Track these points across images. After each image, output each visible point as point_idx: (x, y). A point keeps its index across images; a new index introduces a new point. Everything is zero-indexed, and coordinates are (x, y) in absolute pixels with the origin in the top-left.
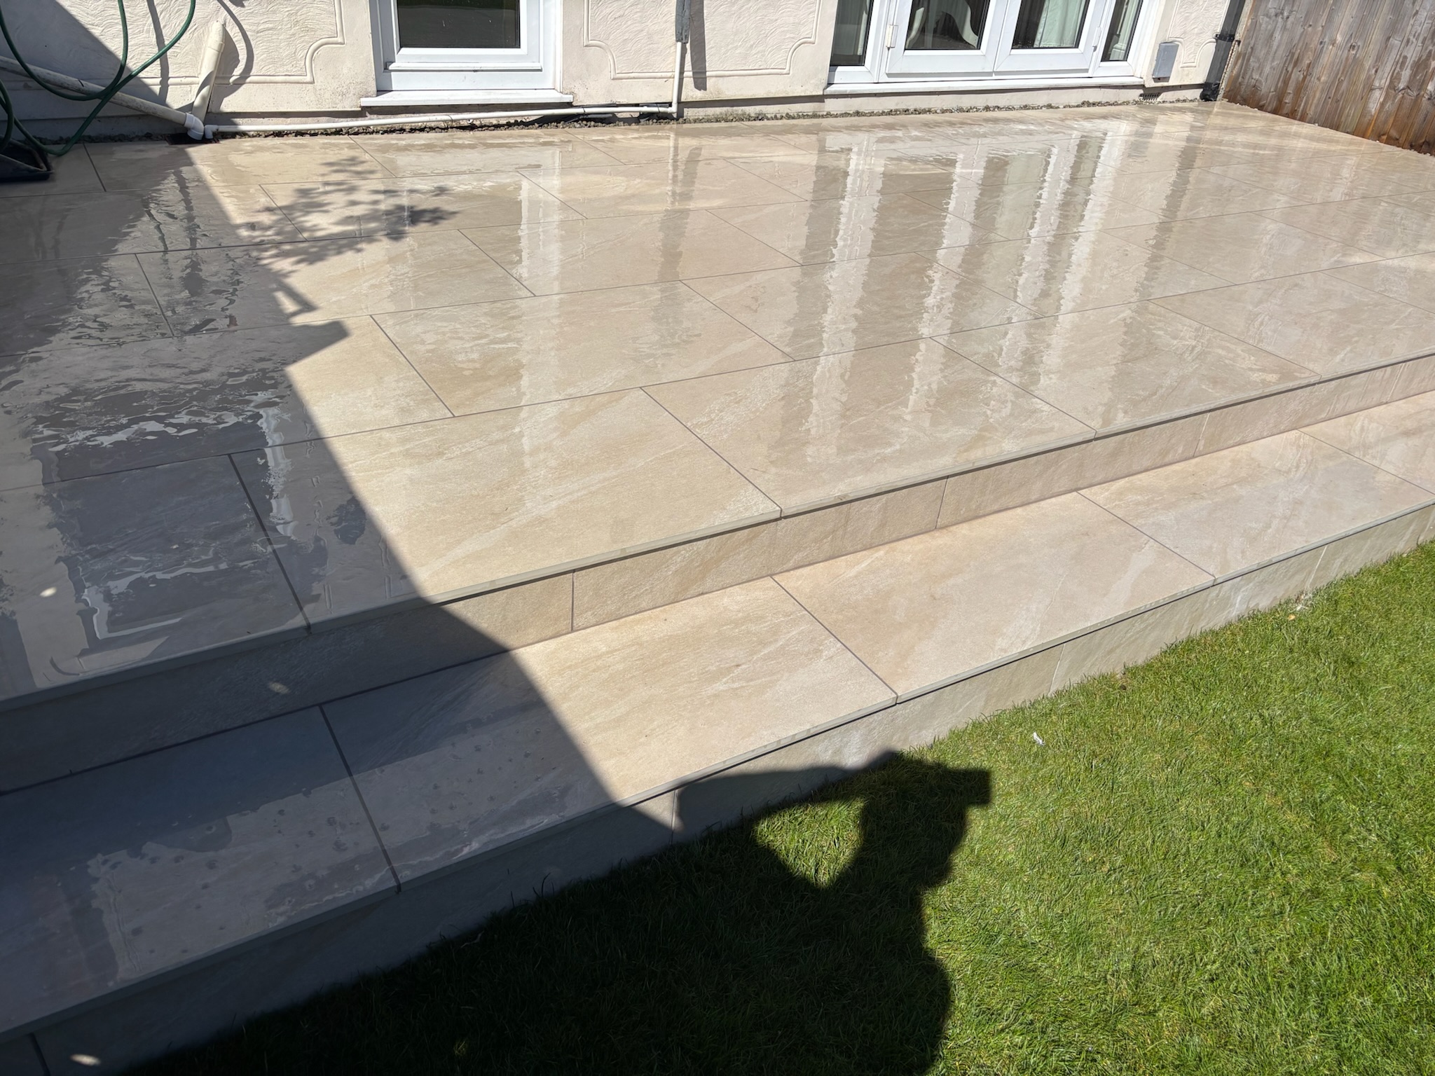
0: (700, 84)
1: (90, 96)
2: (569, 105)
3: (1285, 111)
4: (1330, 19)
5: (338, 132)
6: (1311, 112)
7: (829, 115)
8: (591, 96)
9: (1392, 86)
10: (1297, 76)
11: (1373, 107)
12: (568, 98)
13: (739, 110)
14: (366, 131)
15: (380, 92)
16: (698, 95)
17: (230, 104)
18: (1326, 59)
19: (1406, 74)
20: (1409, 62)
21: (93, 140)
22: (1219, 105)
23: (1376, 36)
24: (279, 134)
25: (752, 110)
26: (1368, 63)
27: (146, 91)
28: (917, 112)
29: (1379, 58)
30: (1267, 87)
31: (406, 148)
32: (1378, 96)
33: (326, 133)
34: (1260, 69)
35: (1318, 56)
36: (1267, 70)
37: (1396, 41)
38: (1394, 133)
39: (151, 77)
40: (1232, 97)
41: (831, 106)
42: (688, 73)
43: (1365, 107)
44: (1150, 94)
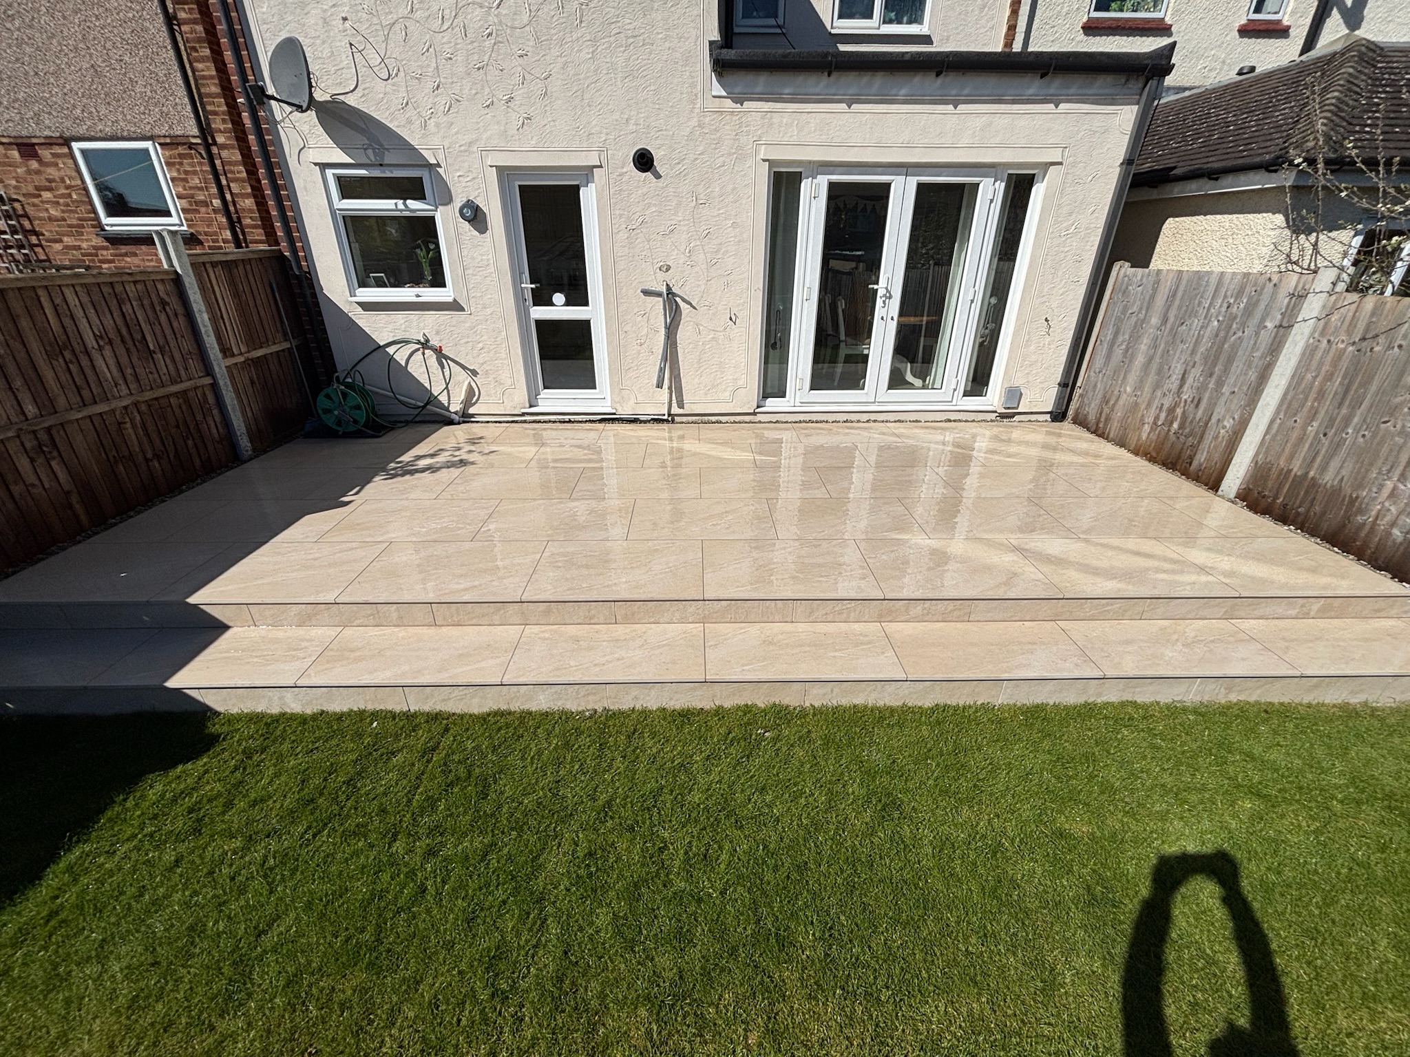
0: (681, 406)
1: (419, 407)
2: (614, 414)
3: (1099, 432)
4: (1124, 378)
5: (513, 422)
6: (1111, 435)
7: (760, 422)
8: (625, 411)
9: (1155, 423)
10: (1106, 410)
11: (1144, 436)
12: (614, 411)
13: (706, 418)
14: (525, 422)
15: (531, 406)
16: (681, 411)
17: (471, 411)
18: (1121, 402)
19: (1163, 415)
20: (1165, 408)
21: (416, 422)
22: (1067, 427)
23: (1147, 388)
24: (488, 422)
26: (1143, 407)
27: (441, 405)
29: (1149, 405)
30: (1092, 418)
31: (544, 429)
32: (1147, 428)
33: (496, 422)
34: (1089, 404)
35: (1117, 400)
36: (1093, 405)
37: (1159, 393)
38: (1154, 454)
39: (443, 399)
40: (1076, 421)
41: (759, 417)
42: (674, 400)
43: (1140, 435)
44: (1003, 416)
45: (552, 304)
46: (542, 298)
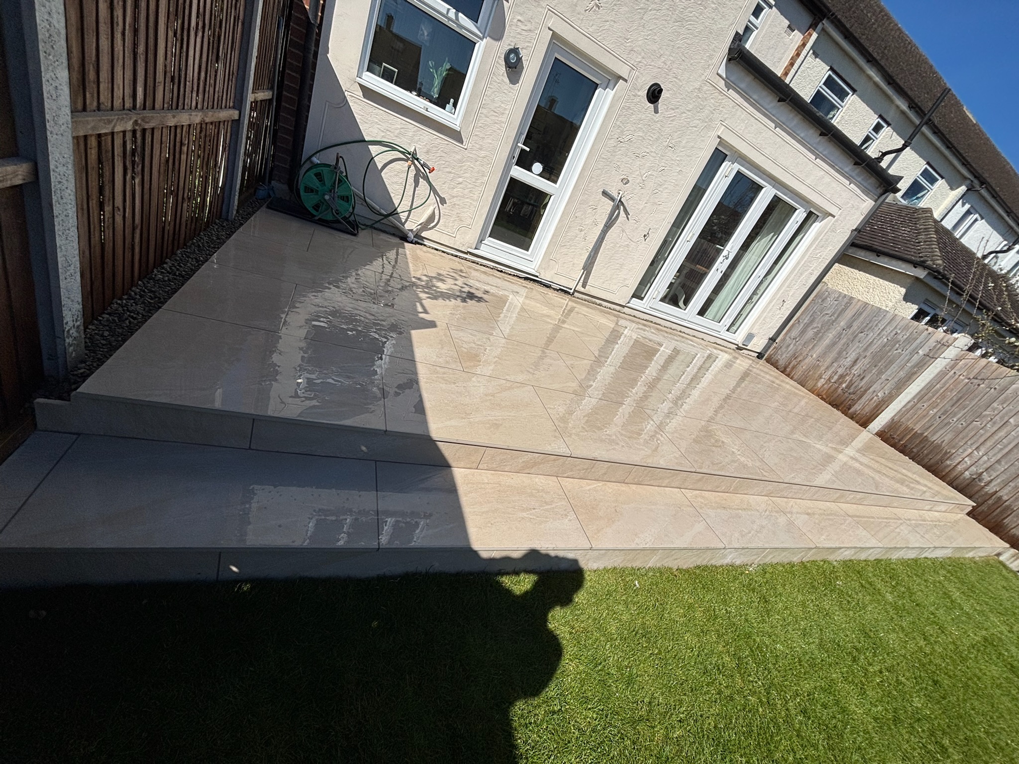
0: (584, 286)
1: (381, 214)
2: (537, 277)
3: (786, 373)
4: (813, 348)
5: (456, 256)
6: (795, 377)
8: (545, 276)
9: (829, 379)
10: (794, 363)
11: (820, 384)
12: (538, 274)
13: (594, 300)
14: (466, 259)
15: (476, 248)
16: (582, 290)
17: (424, 234)
18: (807, 361)
19: (836, 377)
20: (838, 374)
21: (375, 229)
22: (762, 362)
23: (829, 360)
24: (437, 250)
25: (598, 302)
26: (822, 368)
27: (399, 220)
28: (655, 323)
29: (827, 368)
30: (782, 363)
31: (477, 270)
32: (822, 381)
33: (452, 255)
34: (781, 355)
35: (804, 359)
36: (784, 356)
37: (835, 365)
38: (824, 397)
39: (403, 216)
40: (768, 361)
41: (626, 310)
42: (581, 281)
43: (816, 383)
44: (739, 348)
45: (530, 170)
46: (524, 161)
